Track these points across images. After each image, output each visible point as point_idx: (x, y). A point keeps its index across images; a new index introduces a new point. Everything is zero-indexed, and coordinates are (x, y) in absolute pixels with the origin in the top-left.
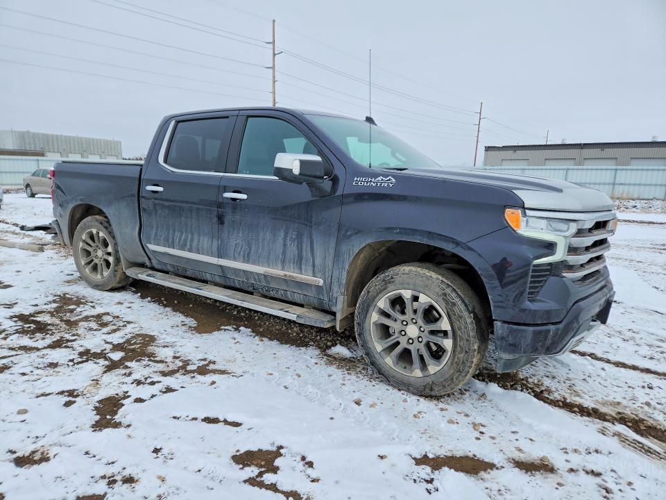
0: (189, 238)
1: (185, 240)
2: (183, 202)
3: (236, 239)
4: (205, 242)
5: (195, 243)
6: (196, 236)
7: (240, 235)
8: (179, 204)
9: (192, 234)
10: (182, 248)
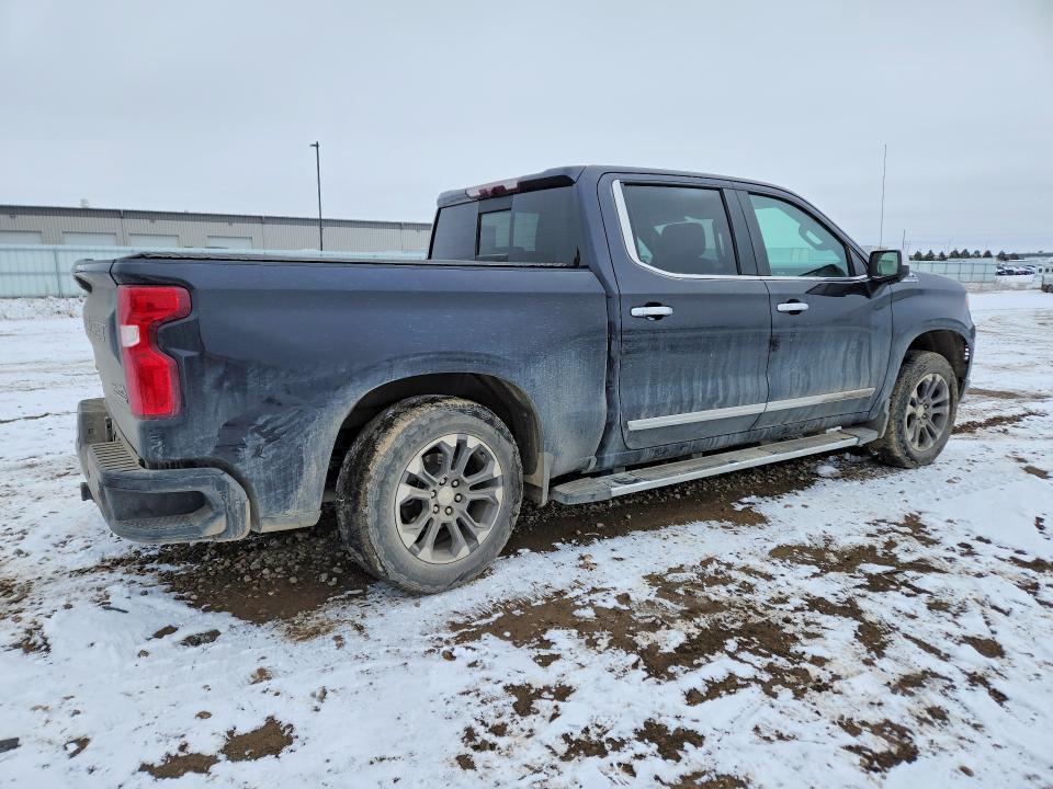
0: (720, 386)
1: (715, 390)
2: (714, 328)
3: (789, 369)
4: (748, 383)
5: (732, 391)
6: (731, 380)
7: (797, 361)
8: (708, 333)
9: (724, 377)
10: (708, 405)
